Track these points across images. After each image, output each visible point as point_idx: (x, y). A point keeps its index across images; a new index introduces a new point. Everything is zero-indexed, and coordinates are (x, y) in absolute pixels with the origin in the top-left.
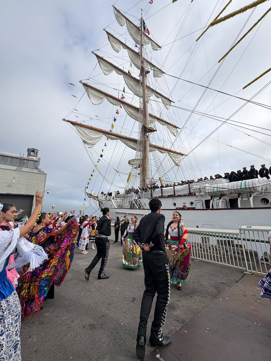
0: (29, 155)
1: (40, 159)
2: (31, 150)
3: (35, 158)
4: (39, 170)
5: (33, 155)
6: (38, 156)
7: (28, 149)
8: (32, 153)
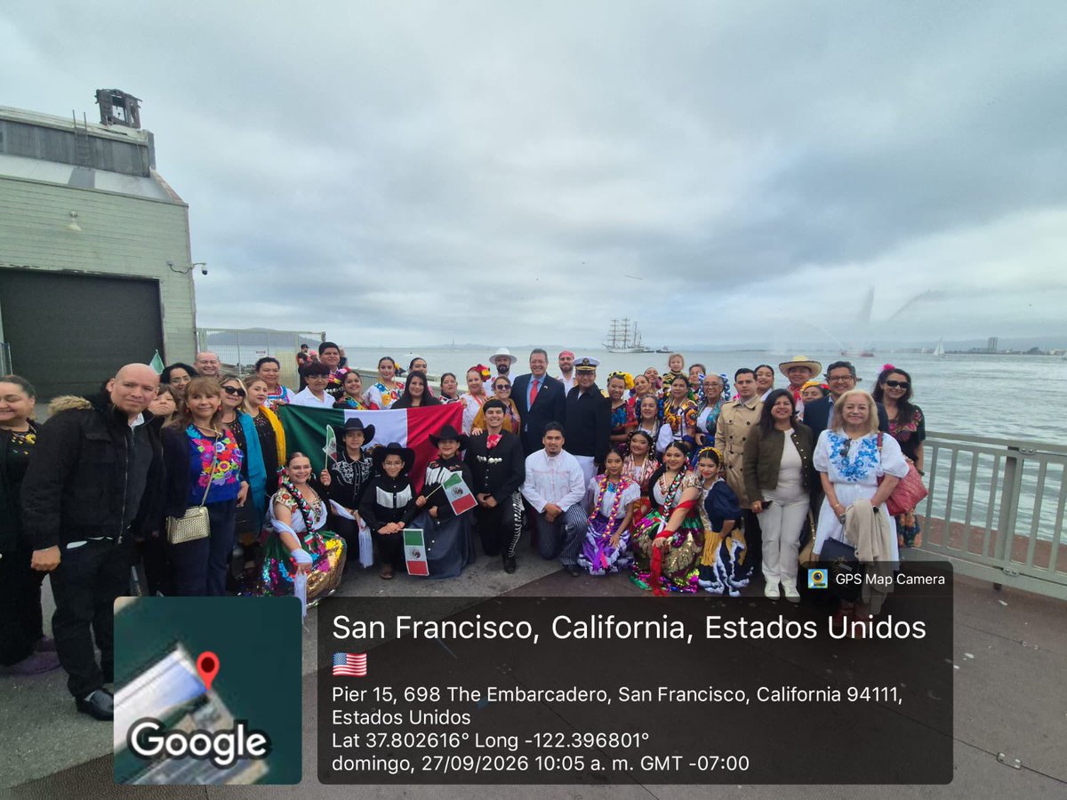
0: (107, 118)
1: (150, 136)
2: (109, 96)
3: (131, 134)
4: (159, 184)
5: (122, 118)
6: (144, 126)
7: (98, 92)
8: (117, 112)
